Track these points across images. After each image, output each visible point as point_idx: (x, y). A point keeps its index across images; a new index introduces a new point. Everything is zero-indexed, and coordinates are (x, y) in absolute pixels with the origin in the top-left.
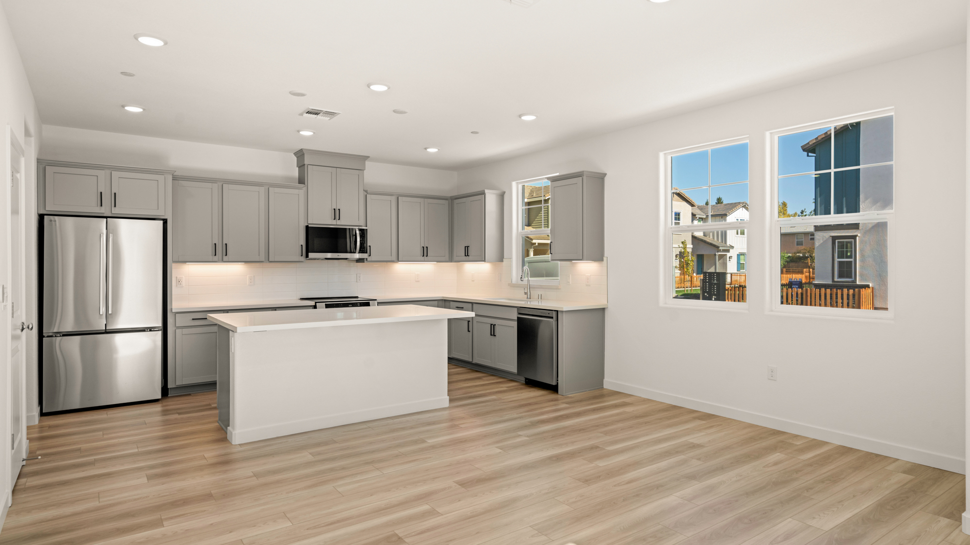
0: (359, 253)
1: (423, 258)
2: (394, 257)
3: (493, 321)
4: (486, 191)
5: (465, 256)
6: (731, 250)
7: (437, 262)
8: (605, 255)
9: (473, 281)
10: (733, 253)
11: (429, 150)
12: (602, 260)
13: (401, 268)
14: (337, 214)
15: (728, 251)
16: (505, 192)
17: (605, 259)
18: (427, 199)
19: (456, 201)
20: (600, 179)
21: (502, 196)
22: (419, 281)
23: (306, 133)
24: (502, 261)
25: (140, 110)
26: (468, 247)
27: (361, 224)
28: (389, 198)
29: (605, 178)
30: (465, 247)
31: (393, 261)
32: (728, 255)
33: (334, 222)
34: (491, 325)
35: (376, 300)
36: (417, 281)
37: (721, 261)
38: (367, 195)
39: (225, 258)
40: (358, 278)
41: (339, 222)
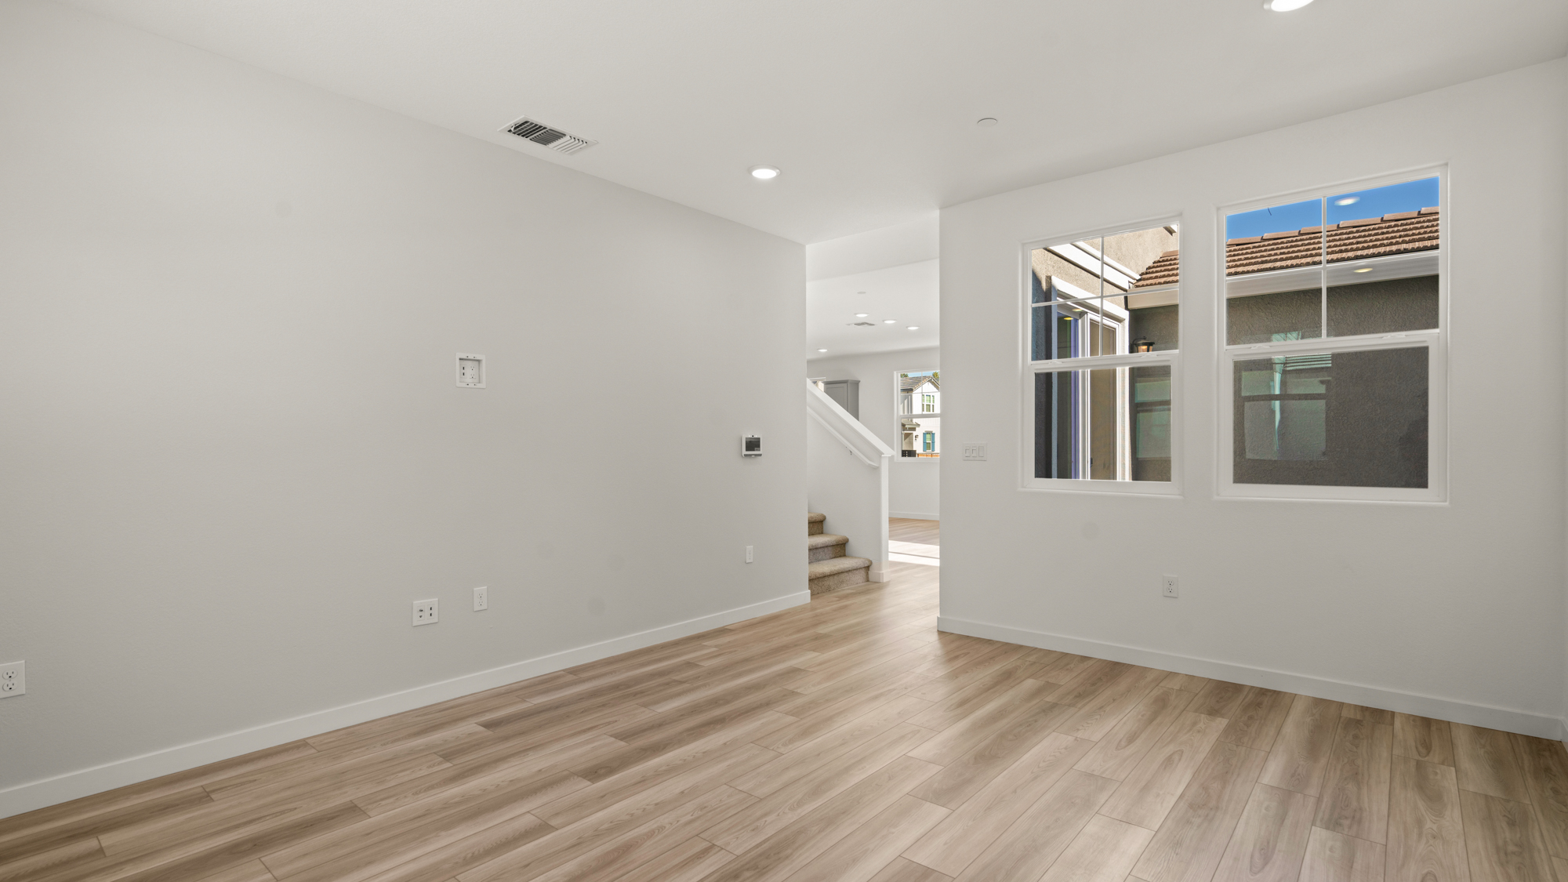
6: (917, 429)
10: (919, 432)
15: (914, 429)
20: (856, 384)
32: (915, 433)
37: (907, 440)
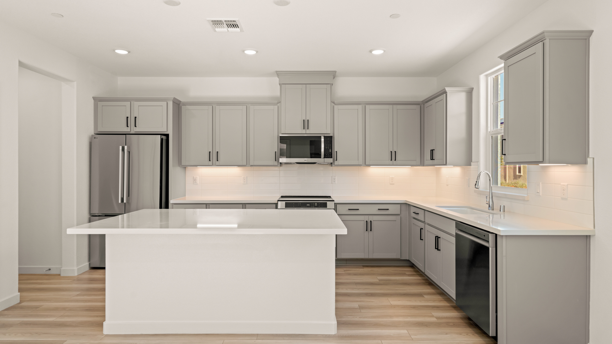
0: (324, 158)
1: (391, 162)
2: (361, 162)
3: (440, 234)
4: (447, 89)
5: (431, 159)
7: (412, 166)
8: (591, 155)
9: (447, 185)
11: (374, 52)
12: (585, 163)
13: (374, 171)
14: (306, 124)
16: (473, 89)
17: (590, 160)
18: (396, 106)
19: (427, 105)
21: (470, 93)
22: (393, 184)
23: (250, 52)
24: (470, 165)
25: (126, 52)
26: (433, 150)
27: (328, 131)
28: (356, 107)
29: (591, 38)
30: (431, 150)
31: (360, 165)
33: (304, 131)
34: (436, 237)
35: (334, 201)
36: (391, 184)
38: (335, 106)
39: (217, 163)
40: (333, 180)
41: (308, 132)
